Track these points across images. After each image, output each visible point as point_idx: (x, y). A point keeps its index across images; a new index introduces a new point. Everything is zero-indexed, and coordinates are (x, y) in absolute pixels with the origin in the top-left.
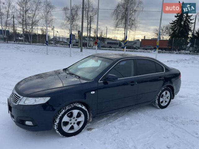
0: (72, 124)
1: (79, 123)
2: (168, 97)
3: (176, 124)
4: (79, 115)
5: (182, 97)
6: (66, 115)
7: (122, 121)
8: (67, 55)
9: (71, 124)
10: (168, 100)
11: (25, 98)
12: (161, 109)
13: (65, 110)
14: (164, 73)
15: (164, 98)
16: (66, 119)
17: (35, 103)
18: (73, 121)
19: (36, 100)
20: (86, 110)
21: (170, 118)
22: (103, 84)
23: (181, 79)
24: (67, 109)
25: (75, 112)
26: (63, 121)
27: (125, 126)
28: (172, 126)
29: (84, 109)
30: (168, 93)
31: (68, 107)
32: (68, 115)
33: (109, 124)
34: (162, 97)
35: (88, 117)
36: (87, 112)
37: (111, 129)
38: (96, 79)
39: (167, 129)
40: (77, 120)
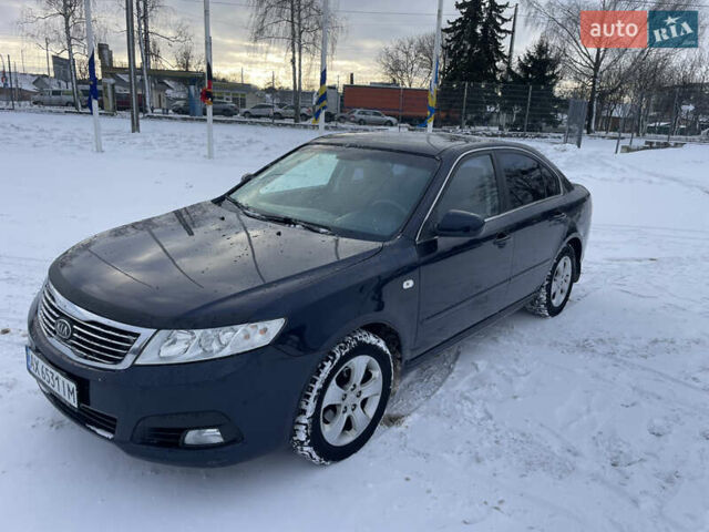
0: (349, 412)
2: (567, 278)
3: (624, 359)
6: (334, 381)
7: (472, 375)
9: (345, 410)
10: (565, 287)
12: (550, 319)
13: (332, 363)
15: (560, 280)
16: (333, 394)
18: (351, 398)
20: (388, 352)
21: (597, 342)
24: (338, 355)
25: (359, 364)
26: (325, 404)
27: (495, 389)
28: (617, 366)
29: (383, 349)
30: (569, 262)
31: (341, 348)
34: (555, 279)
36: (391, 360)
37: (458, 406)
39: (614, 379)
40: (360, 392)
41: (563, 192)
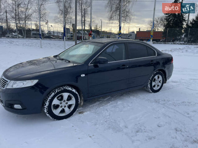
0: (63, 107)
1: (70, 106)
2: (160, 82)
3: (168, 106)
4: (69, 98)
5: (175, 82)
6: (56, 98)
7: (114, 105)
8: (61, 48)
9: (61, 107)
10: (160, 84)
11: (12, 82)
12: (153, 93)
13: (55, 93)
14: (155, 57)
15: (157, 82)
16: (56, 102)
17: (23, 86)
18: (64, 104)
19: (24, 83)
20: (77, 93)
21: (162, 100)
22: (93, 67)
23: (173, 64)
24: (57, 91)
25: (66, 95)
26: (53, 104)
27: (117, 109)
28: (163, 107)
29: (75, 92)
30: (160, 77)
31: (58, 89)
32: (58, 98)
33: (102, 108)
34: (154, 81)
35: (79, 100)
36: (78, 95)
37: (103, 112)
38: (87, 62)
39: (158, 110)
40: (67, 103)
41: (157, 55)
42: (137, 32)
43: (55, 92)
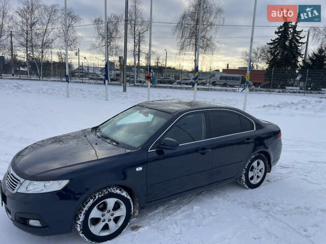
0: (106, 222)
1: (116, 220)
2: (262, 170)
3: (273, 214)
4: (117, 207)
5: (285, 168)
6: (95, 208)
7: (188, 213)
8: (100, 99)
9: (104, 221)
10: (261, 175)
11: (28, 182)
12: (250, 190)
13: (94, 200)
14: (254, 131)
15: (256, 171)
16: (95, 213)
17: (45, 191)
18: (107, 216)
19: (46, 184)
20: (129, 197)
21: (265, 204)
22: (156, 155)
23: (282, 140)
24: (97, 197)
25: (111, 202)
26: (91, 217)
27: (193, 221)
28: (267, 217)
29: (126, 196)
30: (262, 163)
31: (99, 194)
32: (100, 207)
33: (168, 218)
34: (251, 170)
35: (132, 209)
36: (131, 201)
37: (169, 226)
38: (145, 147)
39: (259, 224)
40: (113, 214)
41: (256, 129)
42: (223, 70)
43: (95, 198)
